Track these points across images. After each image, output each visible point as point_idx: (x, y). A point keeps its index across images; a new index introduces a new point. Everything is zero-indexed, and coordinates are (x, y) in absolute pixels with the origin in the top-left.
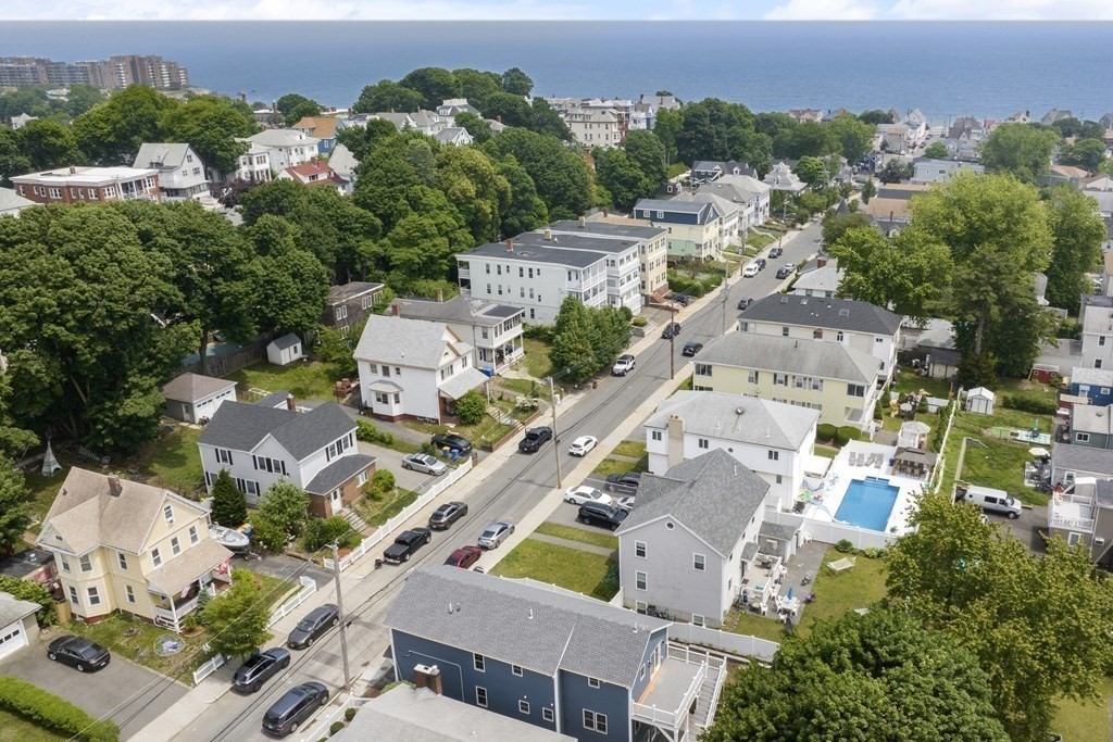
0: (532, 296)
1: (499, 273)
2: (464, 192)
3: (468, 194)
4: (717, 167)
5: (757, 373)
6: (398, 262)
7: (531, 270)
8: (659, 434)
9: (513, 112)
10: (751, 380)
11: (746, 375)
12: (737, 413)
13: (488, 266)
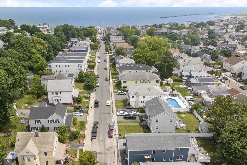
0: (69, 71)
1: (60, 67)
2: (41, 48)
3: (42, 49)
4: (76, 40)
5: (137, 81)
6: (36, 67)
7: (68, 65)
8: (134, 97)
9: (28, 29)
10: (135, 83)
11: (134, 82)
12: (149, 89)
13: (57, 66)
